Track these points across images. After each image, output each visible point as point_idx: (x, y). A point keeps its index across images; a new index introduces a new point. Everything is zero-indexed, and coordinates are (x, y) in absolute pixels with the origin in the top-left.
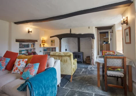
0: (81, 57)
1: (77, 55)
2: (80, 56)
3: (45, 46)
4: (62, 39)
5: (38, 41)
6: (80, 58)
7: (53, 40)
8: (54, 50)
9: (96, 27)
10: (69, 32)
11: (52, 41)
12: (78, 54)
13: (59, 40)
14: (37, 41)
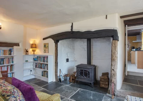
0: (90, 74)
1: (83, 70)
2: (89, 72)
3: (35, 52)
4: (60, 41)
5: (20, 44)
6: (89, 77)
7: (47, 44)
8: (46, 60)
9: (122, 15)
10: (69, 29)
11: (45, 46)
12: (86, 69)
13: (54, 44)
14: (17, 45)
